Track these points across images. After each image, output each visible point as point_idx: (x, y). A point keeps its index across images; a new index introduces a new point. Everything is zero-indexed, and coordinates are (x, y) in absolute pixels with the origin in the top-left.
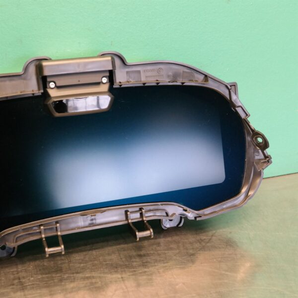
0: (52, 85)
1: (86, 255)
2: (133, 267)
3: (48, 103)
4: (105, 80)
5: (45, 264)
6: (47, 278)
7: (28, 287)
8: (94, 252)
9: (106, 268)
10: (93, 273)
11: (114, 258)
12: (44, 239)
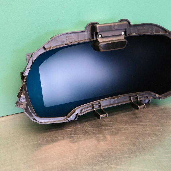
0: (100, 36)
1: (111, 118)
2: (135, 122)
3: (99, 45)
4: (123, 33)
5: (94, 123)
6: (98, 129)
7: (91, 133)
8: (114, 116)
9: (124, 123)
10: (119, 126)
11: (125, 119)
12: (96, 111)
